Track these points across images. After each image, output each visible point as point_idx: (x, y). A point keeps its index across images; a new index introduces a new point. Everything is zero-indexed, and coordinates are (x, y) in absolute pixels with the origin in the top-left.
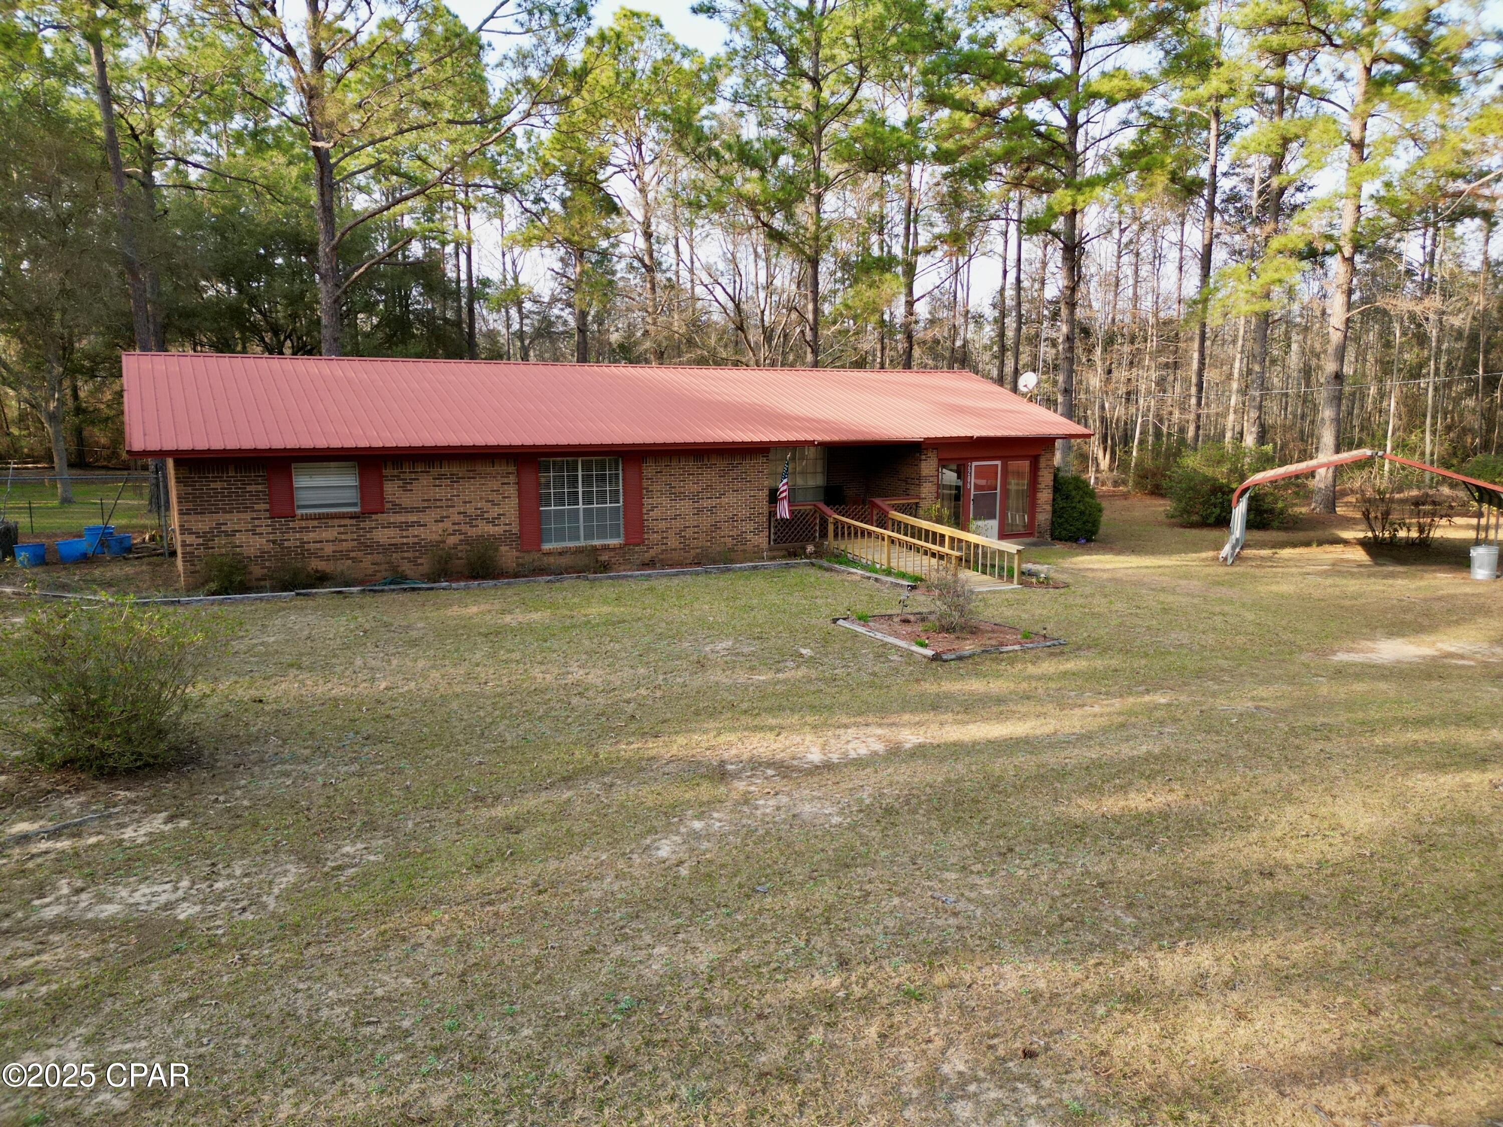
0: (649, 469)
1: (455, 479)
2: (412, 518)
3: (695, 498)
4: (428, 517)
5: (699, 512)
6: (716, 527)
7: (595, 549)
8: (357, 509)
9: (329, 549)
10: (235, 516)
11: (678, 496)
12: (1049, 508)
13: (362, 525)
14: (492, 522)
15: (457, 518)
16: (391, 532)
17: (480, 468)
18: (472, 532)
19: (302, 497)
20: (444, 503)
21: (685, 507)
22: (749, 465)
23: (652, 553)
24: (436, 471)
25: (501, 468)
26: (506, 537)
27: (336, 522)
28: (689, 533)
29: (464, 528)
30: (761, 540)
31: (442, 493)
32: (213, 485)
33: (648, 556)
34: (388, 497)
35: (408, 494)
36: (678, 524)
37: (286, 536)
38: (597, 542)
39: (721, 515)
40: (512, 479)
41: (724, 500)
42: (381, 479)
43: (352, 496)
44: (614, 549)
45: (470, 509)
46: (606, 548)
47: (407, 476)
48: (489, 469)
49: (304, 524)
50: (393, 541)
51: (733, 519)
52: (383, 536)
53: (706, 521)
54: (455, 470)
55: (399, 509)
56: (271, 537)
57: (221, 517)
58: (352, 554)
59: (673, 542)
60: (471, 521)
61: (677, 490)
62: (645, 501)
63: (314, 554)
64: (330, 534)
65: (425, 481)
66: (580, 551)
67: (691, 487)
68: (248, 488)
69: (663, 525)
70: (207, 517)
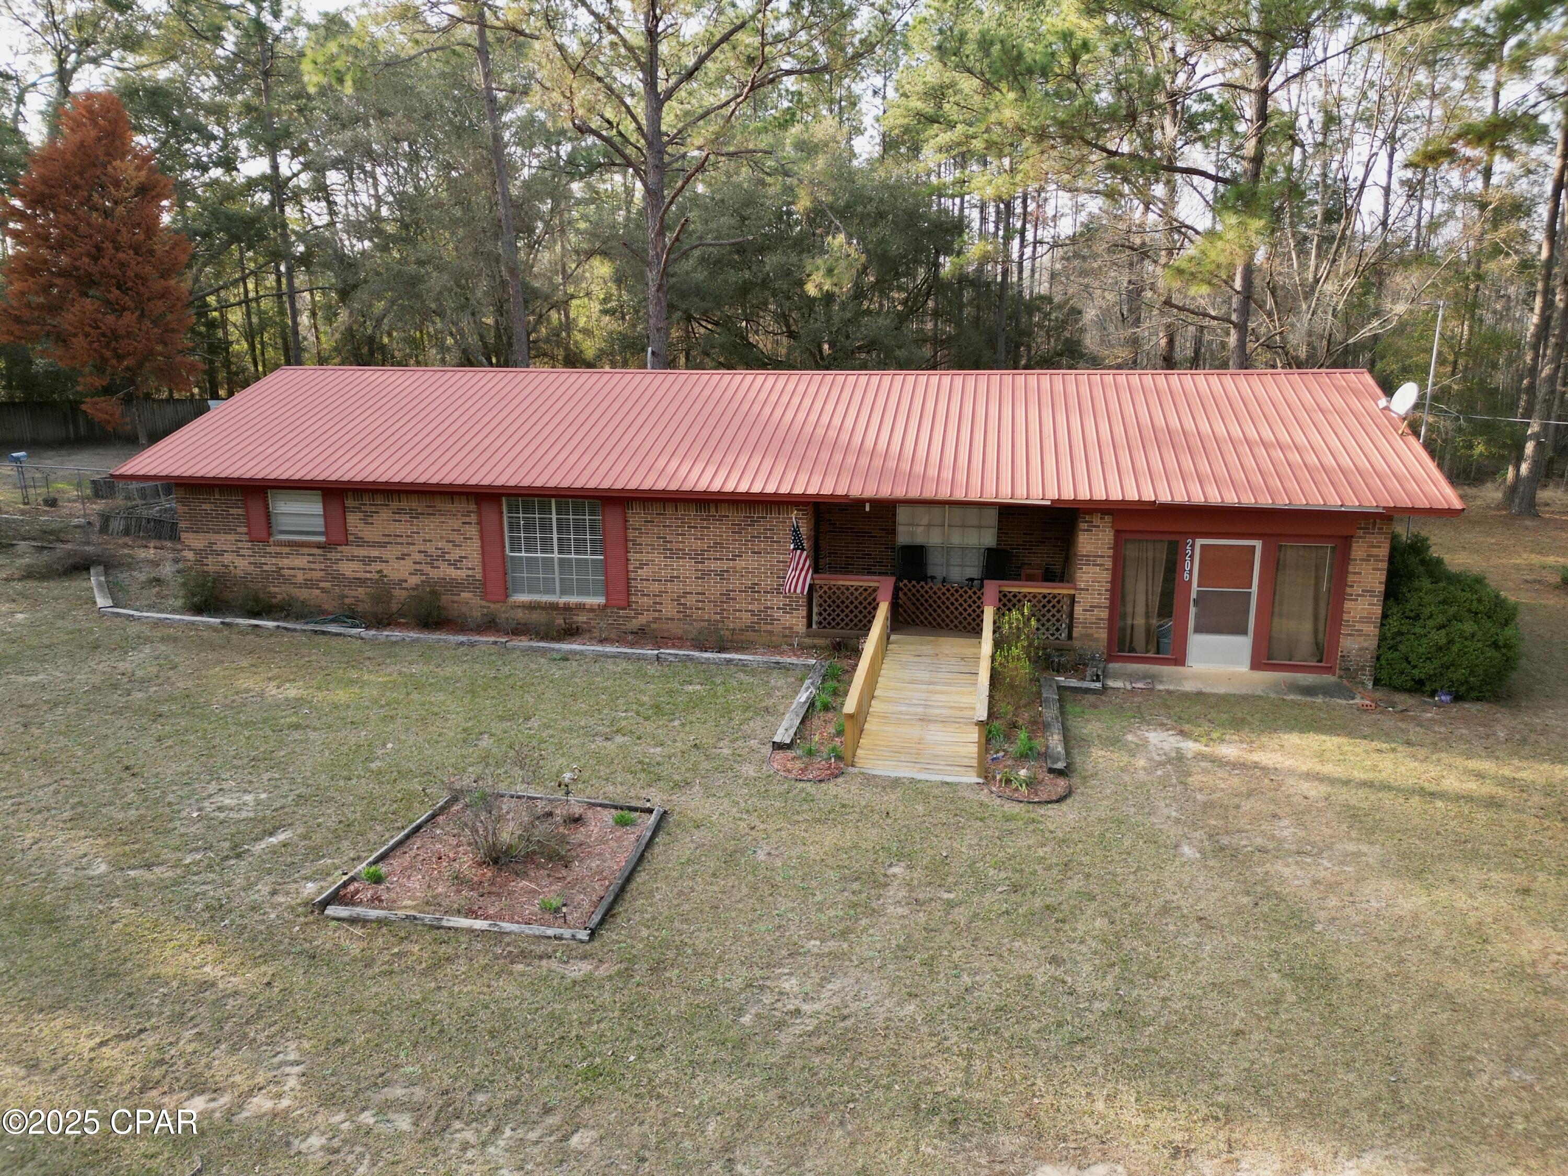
0: (636, 517)
1: (415, 515)
2: (375, 553)
3: (699, 557)
4: (390, 553)
5: (704, 575)
6: (728, 596)
7: (567, 608)
8: (322, 539)
9: (300, 577)
10: (222, 537)
11: (673, 554)
13: (329, 555)
14: (454, 564)
15: (418, 557)
16: (355, 565)
17: (440, 504)
18: (434, 574)
19: (283, 523)
20: (404, 540)
21: (686, 567)
22: (773, 519)
23: (642, 620)
24: (395, 505)
25: (461, 506)
26: (467, 584)
27: (306, 550)
28: (690, 601)
29: (427, 569)
30: (797, 621)
31: (402, 528)
32: (204, 507)
33: (635, 624)
34: (351, 529)
35: (369, 527)
36: (676, 588)
37: (263, 560)
38: (573, 599)
39: (735, 583)
40: (473, 518)
41: (740, 564)
42: (344, 510)
43: (318, 524)
44: (592, 610)
45: (431, 550)
46: (581, 607)
47: (367, 508)
48: (449, 506)
49: (278, 549)
50: (358, 575)
51: (753, 588)
52: (349, 569)
53: (714, 588)
54: (414, 505)
55: (361, 542)
56: (252, 560)
57: (213, 537)
58: (322, 585)
59: (669, 610)
60: (432, 562)
61: (674, 546)
62: (631, 556)
63: (288, 581)
64: (301, 562)
65: (385, 515)
66: (554, 607)
67: (693, 543)
68: (232, 511)
69: (655, 587)
70: (201, 536)
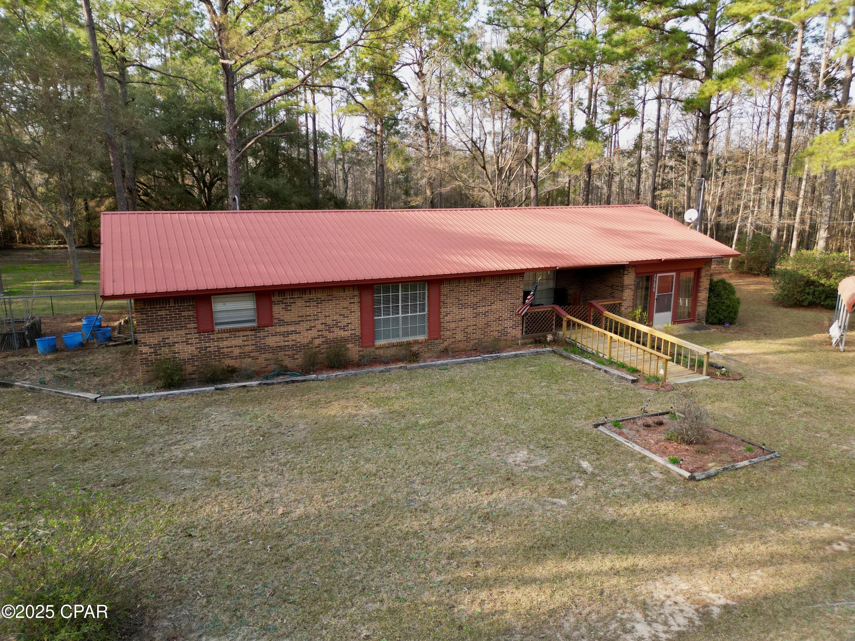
0: (445, 289)
1: (320, 302)
2: (291, 328)
3: (475, 306)
4: (302, 327)
5: (477, 315)
6: (487, 325)
7: (409, 343)
8: (255, 324)
9: (237, 352)
10: (175, 333)
11: (464, 306)
12: (705, 303)
13: (258, 335)
14: (343, 329)
15: (320, 327)
16: (278, 338)
17: (335, 293)
18: (330, 336)
19: (219, 317)
20: (312, 318)
21: (468, 312)
22: (510, 282)
23: (446, 344)
24: (306, 297)
25: (349, 293)
26: (352, 339)
27: (241, 333)
28: (470, 330)
29: (325, 333)
30: (517, 332)
31: (310, 311)
32: (159, 313)
33: (442, 346)
34: (276, 316)
35: (289, 313)
36: (463, 324)
37: (207, 345)
38: (411, 339)
39: (491, 317)
40: (357, 299)
41: (494, 307)
42: (271, 303)
43: (251, 314)
44: (421, 343)
45: (329, 321)
46: (416, 342)
47: (288, 301)
48: (342, 294)
49: (220, 336)
50: (279, 344)
51: (499, 319)
52: (272, 341)
53: (481, 321)
54: (319, 296)
55: (282, 323)
56: (198, 346)
57: (165, 334)
58: (252, 354)
59: (460, 336)
60: (329, 328)
61: (463, 302)
62: (442, 310)
63: (228, 356)
64: (238, 341)
65: (300, 303)
66: (401, 345)
67: (472, 299)
68: (183, 314)
69: (453, 325)
70: (156, 335)
